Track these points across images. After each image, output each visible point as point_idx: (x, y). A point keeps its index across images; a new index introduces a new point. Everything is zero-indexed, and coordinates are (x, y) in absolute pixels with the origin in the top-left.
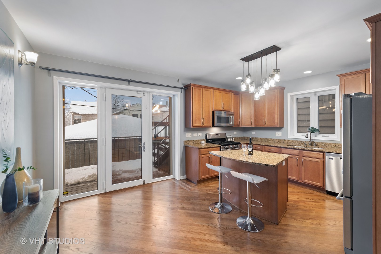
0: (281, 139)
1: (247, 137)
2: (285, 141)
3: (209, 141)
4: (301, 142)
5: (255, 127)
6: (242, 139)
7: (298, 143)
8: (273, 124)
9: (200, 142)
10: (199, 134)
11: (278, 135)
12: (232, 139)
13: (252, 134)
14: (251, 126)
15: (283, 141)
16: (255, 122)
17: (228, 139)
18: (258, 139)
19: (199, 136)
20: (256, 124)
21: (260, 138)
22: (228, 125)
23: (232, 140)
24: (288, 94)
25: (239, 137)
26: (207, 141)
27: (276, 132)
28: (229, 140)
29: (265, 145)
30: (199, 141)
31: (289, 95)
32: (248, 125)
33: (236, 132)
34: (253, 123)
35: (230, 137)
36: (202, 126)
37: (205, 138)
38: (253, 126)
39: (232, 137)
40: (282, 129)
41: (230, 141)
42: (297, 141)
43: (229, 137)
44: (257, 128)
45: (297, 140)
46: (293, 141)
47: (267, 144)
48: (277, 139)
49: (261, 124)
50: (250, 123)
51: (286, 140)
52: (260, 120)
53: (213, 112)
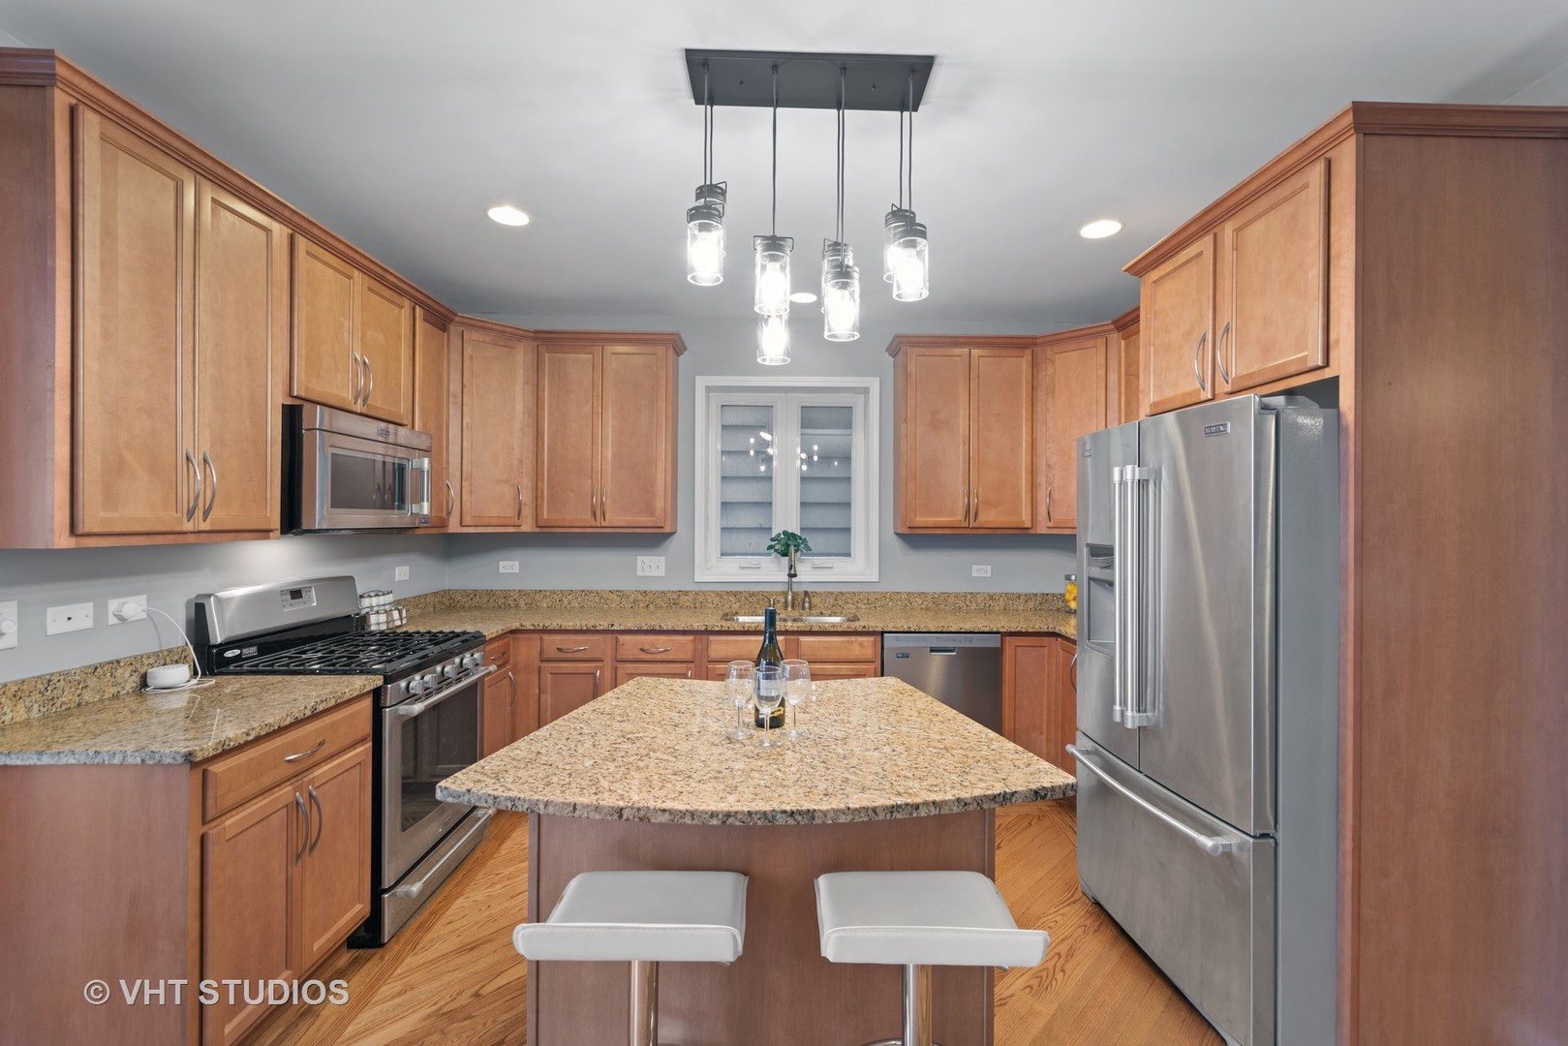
0: (666, 588)
1: (465, 593)
2: (684, 598)
3: (229, 654)
4: (752, 594)
5: (538, 530)
6: (438, 606)
7: (738, 604)
8: (643, 519)
9: (132, 682)
10: (113, 605)
11: (650, 568)
12: (396, 614)
13: (501, 570)
14: (511, 530)
15: (673, 601)
16: (537, 508)
17: (373, 619)
18: (538, 597)
19: (112, 620)
20: (545, 517)
21: (553, 592)
22: (394, 518)
23: (398, 623)
24: (697, 377)
25: (425, 596)
26: (211, 659)
27: (640, 559)
28: (377, 623)
29: (622, 628)
30: (124, 673)
31: (701, 382)
32: (502, 522)
33: (407, 568)
34: (528, 512)
35: (382, 600)
36: (188, 526)
37: (178, 636)
38: (527, 527)
39: (389, 598)
40: (668, 541)
41: (383, 627)
42: (735, 594)
43: (375, 601)
44: (549, 537)
45: (734, 588)
46: (719, 594)
47: (631, 625)
48: (643, 589)
49: (577, 515)
50: (510, 513)
51: (686, 593)
52: (572, 495)
53: (292, 416)
